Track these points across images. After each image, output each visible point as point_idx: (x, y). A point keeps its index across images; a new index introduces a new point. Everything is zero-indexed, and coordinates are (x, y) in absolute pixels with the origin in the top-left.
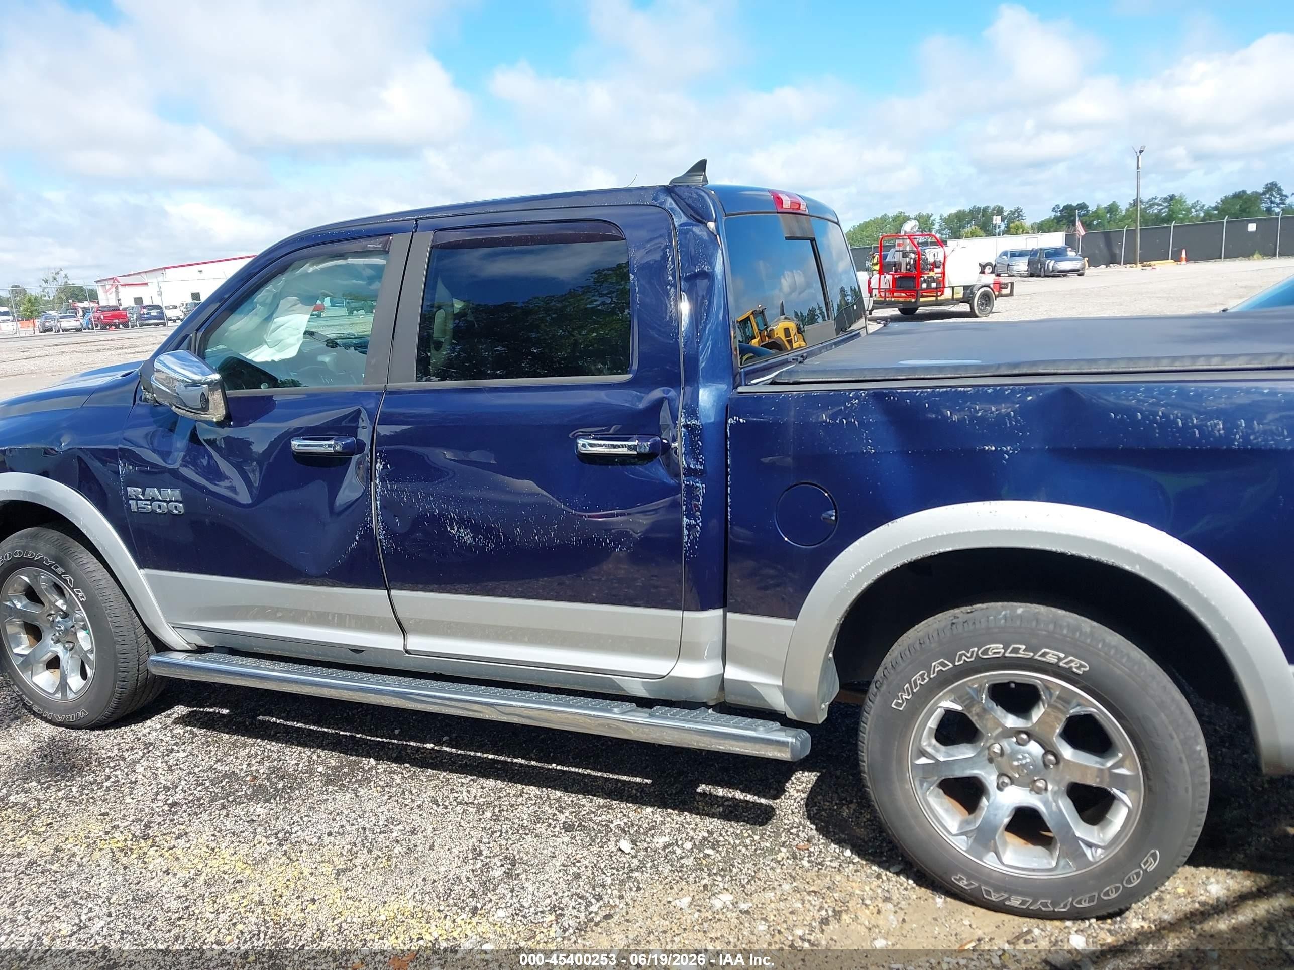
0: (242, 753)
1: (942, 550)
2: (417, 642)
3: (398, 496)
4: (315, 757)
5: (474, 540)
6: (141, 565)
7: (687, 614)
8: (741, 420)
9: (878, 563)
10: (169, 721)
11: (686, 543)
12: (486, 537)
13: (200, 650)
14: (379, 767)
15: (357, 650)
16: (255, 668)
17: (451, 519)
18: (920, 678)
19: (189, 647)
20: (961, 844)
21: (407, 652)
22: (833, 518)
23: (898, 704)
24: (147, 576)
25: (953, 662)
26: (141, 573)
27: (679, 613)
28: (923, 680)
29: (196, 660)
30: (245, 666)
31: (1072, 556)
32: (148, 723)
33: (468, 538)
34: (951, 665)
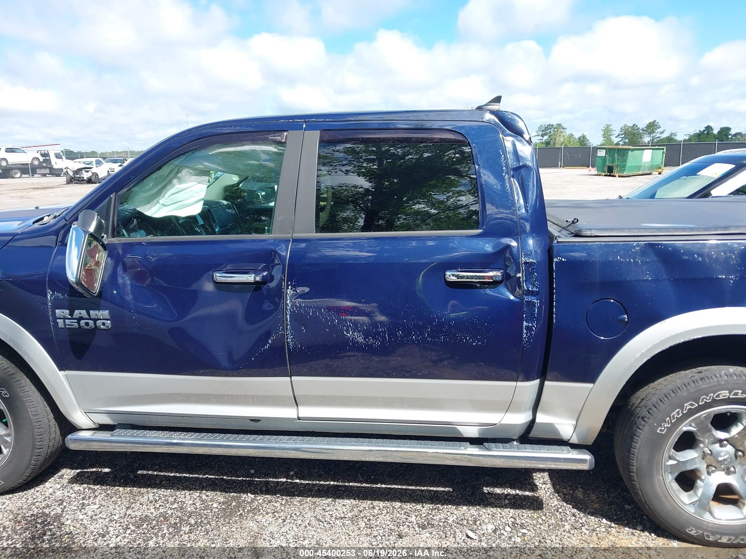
0: (144, 499)
1: (695, 337)
2: (306, 412)
3: (305, 311)
4: (204, 497)
5: (365, 340)
6: (61, 368)
7: (519, 384)
8: (563, 260)
9: (654, 346)
11: (525, 338)
12: (374, 338)
13: (102, 428)
14: (258, 498)
15: (256, 420)
17: (348, 327)
18: (676, 413)
19: (94, 426)
20: (691, 510)
21: (299, 418)
22: (626, 320)
23: (661, 430)
24: (66, 376)
25: (698, 403)
26: (61, 374)
27: (514, 383)
28: (678, 414)
29: (112, 435)
30: (158, 437)
32: (47, 484)
33: (360, 339)
34: (697, 405)
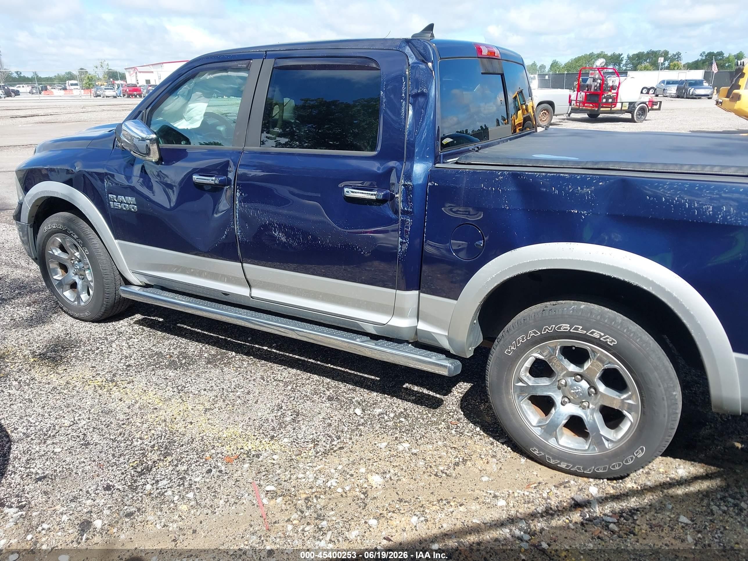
0: (167, 343)
1: (540, 269)
2: (257, 293)
3: (248, 211)
4: (204, 348)
5: (287, 240)
6: (116, 238)
7: (399, 292)
8: (436, 184)
9: (504, 273)
10: (132, 322)
11: (400, 252)
12: (293, 239)
13: (147, 286)
14: (237, 357)
15: (226, 294)
16: (172, 298)
17: (275, 227)
18: (521, 339)
19: (141, 284)
20: (537, 432)
21: (252, 297)
22: (482, 245)
23: (508, 352)
24: (119, 243)
25: (541, 332)
26: (116, 242)
27: (394, 291)
28: (523, 340)
29: (143, 291)
30: (167, 297)
31: (614, 278)
32: (121, 322)
33: (284, 239)
34: (539, 334)
